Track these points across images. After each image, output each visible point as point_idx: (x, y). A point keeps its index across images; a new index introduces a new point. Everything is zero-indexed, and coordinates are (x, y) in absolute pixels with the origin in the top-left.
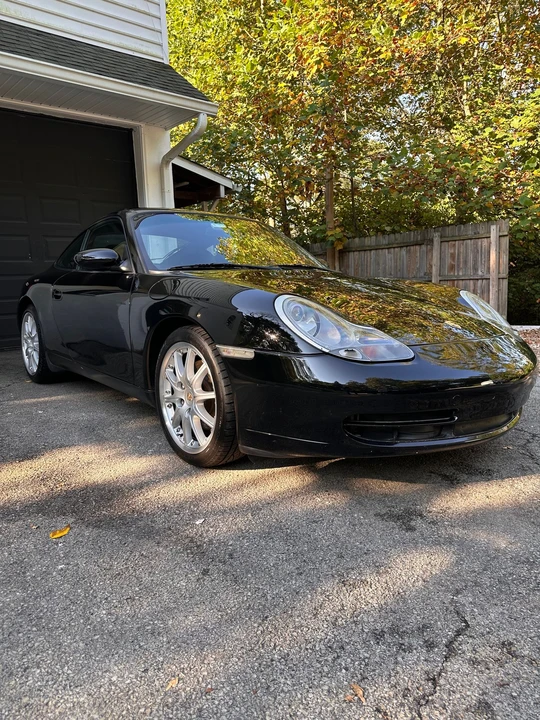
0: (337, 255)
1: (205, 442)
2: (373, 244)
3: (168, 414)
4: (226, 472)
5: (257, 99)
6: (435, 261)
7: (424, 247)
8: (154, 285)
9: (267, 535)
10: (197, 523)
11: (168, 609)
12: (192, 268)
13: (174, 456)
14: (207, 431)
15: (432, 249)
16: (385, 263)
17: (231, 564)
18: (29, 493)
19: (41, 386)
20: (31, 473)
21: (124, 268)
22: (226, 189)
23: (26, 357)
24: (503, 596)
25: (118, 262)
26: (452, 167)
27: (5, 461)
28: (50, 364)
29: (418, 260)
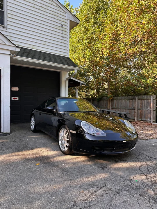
0: (110, 101)
1: (66, 149)
2: (120, 99)
3: (60, 142)
4: (70, 156)
5: (91, 62)
6: (136, 104)
7: (133, 100)
8: (60, 115)
9: (75, 168)
10: (63, 165)
12: (68, 112)
13: (60, 152)
14: (67, 147)
15: (135, 101)
16: (123, 104)
17: (67, 172)
18: (32, 156)
19: (34, 133)
20: (32, 153)
21: (54, 111)
22: (82, 84)
23: (31, 126)
25: (53, 110)
26: (141, 81)
27: (27, 150)
28: (37, 128)
29: (132, 104)
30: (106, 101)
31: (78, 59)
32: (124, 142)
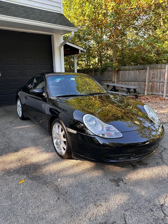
0: (116, 72)
1: (64, 152)
2: (128, 68)
3: (55, 141)
5: (92, 20)
6: (147, 75)
7: (144, 71)
9: (77, 186)
10: (59, 180)
11: (47, 211)
14: (64, 149)
15: (146, 72)
16: (131, 75)
17: (66, 196)
18: (15, 165)
20: (16, 157)
21: (44, 95)
22: (81, 51)
23: (18, 112)
24: (138, 213)
25: (42, 93)
26: (155, 45)
27: (10, 152)
28: (25, 116)
29: (142, 75)
30: (111, 73)
31: (75, 17)
32: (146, 143)
